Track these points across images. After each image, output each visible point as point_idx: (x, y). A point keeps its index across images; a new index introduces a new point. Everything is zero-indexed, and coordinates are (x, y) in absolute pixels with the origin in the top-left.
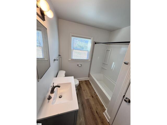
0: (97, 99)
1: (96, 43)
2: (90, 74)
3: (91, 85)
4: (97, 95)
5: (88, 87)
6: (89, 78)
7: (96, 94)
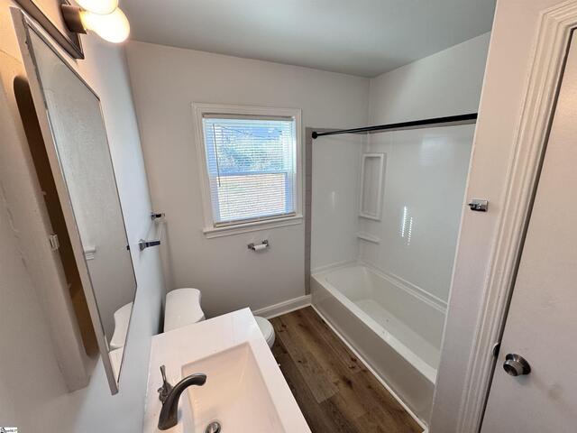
0: (370, 387)
1: (315, 135)
2: (312, 275)
3: (327, 328)
4: (366, 371)
5: (319, 341)
6: (309, 296)
7: (361, 365)
